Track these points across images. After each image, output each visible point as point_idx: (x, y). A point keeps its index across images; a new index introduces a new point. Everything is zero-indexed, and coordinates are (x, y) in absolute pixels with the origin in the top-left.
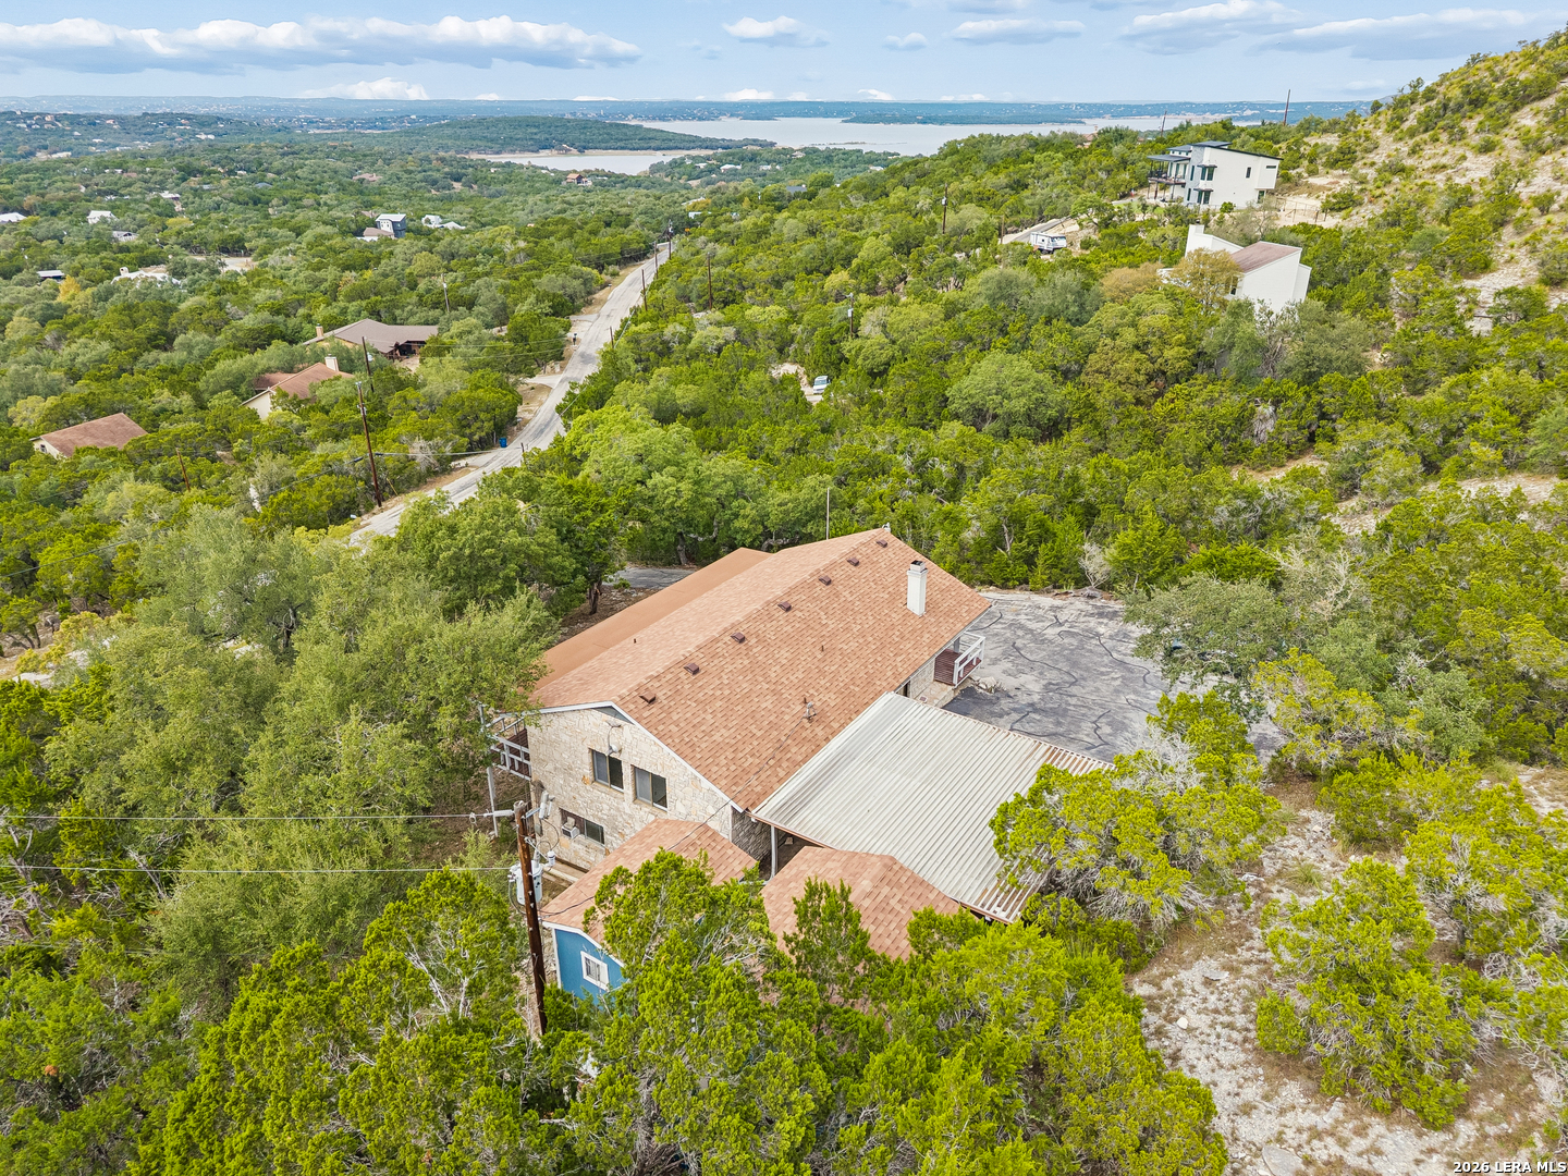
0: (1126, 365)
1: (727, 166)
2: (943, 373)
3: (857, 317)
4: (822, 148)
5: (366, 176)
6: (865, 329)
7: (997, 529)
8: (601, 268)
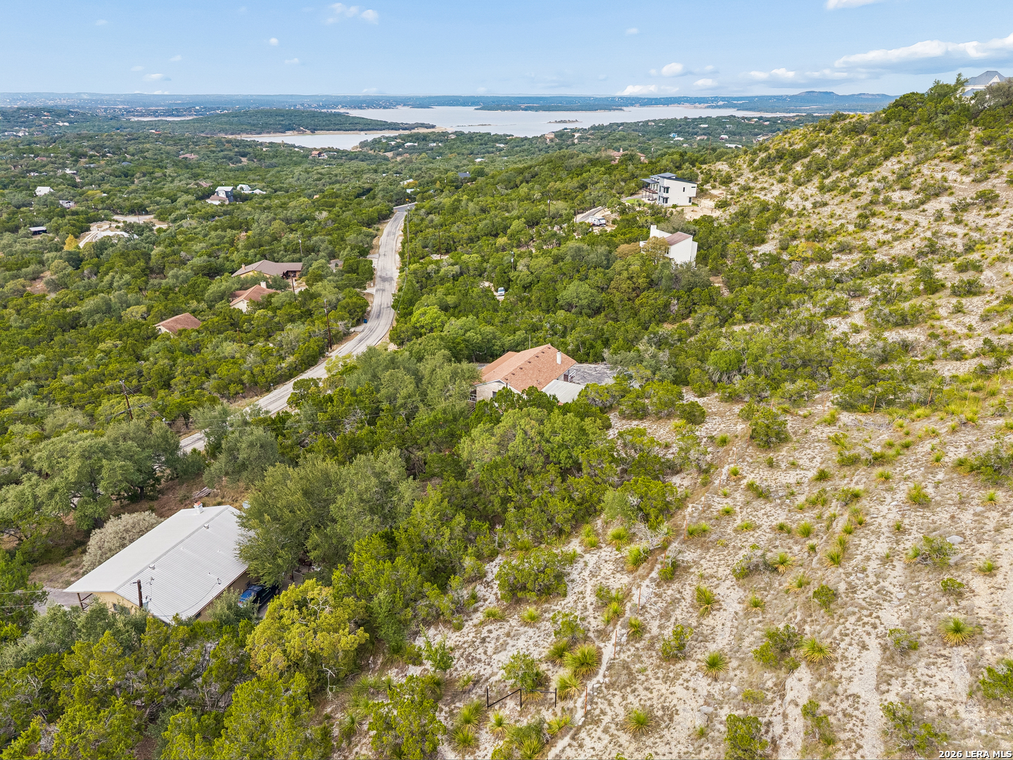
0: (624, 286)
1: (409, 144)
2: (555, 289)
3: (516, 262)
4: (466, 132)
5: (188, 155)
6: (520, 267)
7: (578, 346)
8: (369, 226)
